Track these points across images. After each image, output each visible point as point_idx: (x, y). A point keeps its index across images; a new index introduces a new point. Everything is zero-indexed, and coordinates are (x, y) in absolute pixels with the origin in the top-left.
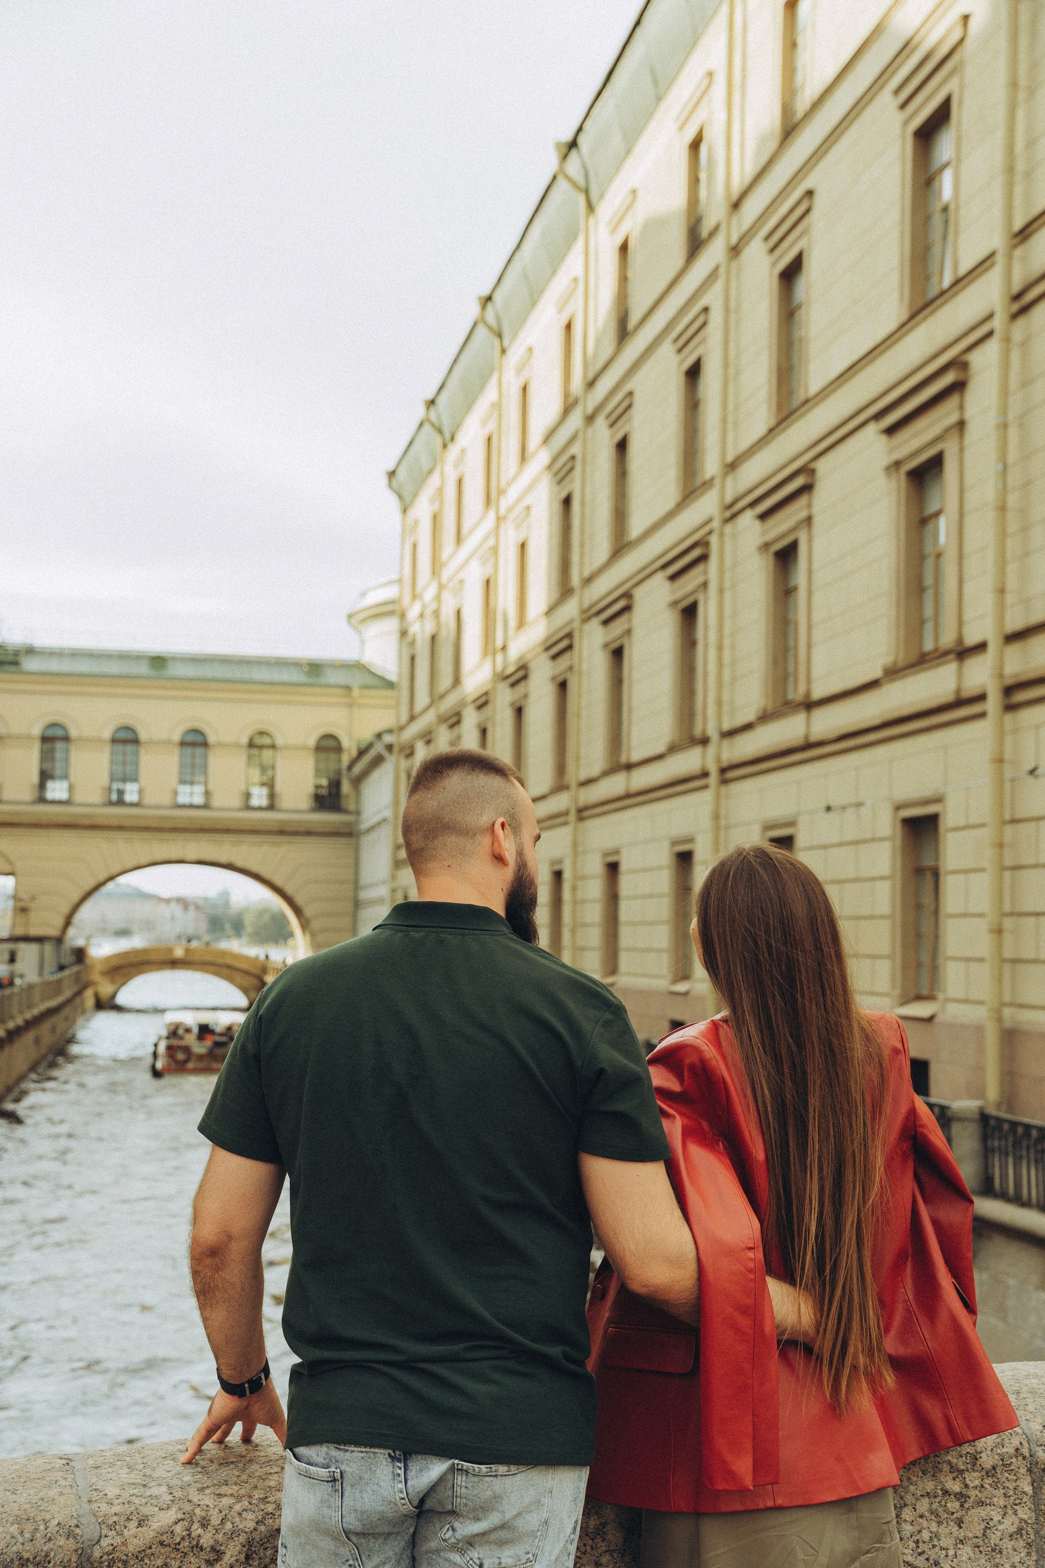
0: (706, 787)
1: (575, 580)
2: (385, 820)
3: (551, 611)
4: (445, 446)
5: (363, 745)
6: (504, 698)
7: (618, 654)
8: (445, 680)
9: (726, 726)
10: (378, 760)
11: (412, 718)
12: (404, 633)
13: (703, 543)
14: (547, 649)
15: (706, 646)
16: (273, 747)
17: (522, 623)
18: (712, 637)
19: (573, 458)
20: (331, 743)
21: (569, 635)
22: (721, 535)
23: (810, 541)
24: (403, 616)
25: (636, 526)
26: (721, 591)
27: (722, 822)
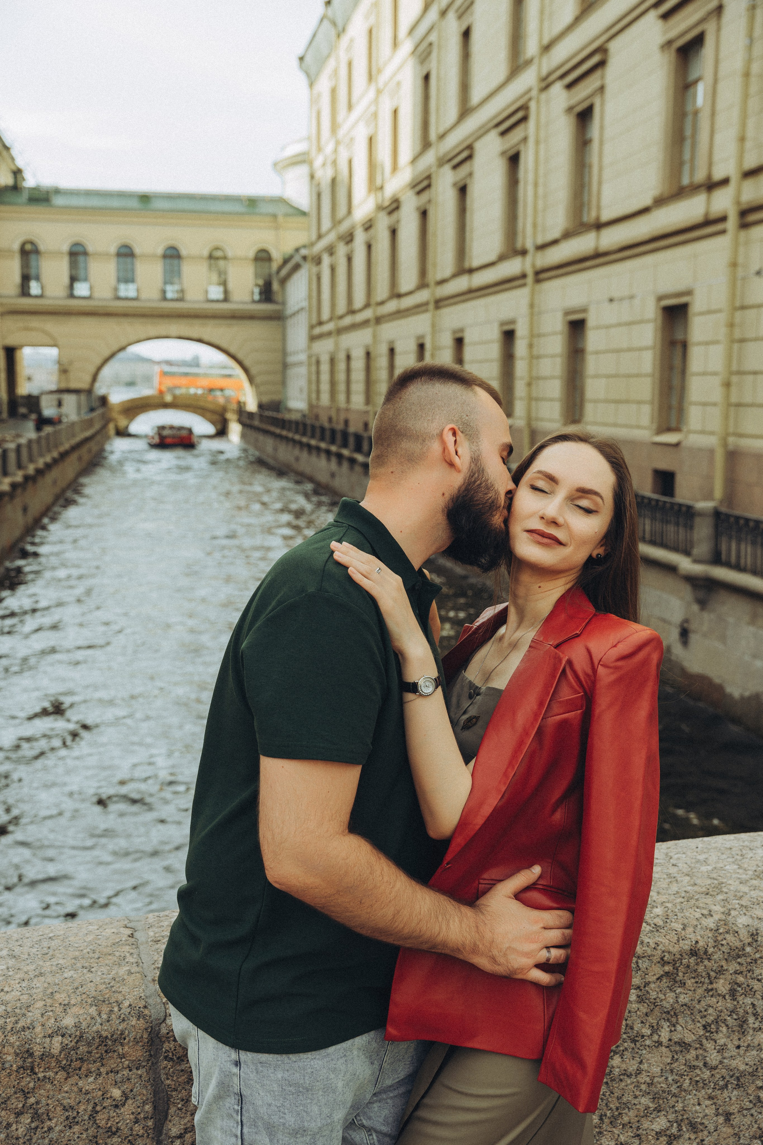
0: (524, 285)
1: (433, 136)
2: (302, 309)
3: (414, 161)
4: (339, 36)
5: (287, 256)
6: (383, 223)
7: (463, 190)
8: (342, 211)
9: (540, 241)
10: (297, 267)
11: (320, 237)
12: (312, 177)
13: (525, 107)
14: (414, 187)
15: (526, 183)
16: (225, 258)
17: (395, 168)
18: (531, 177)
19: (431, 44)
20: (264, 255)
21: (429, 177)
22: (538, 102)
23: (602, 104)
24: (311, 163)
25: (476, 95)
26: (537, 142)
27: (536, 309)
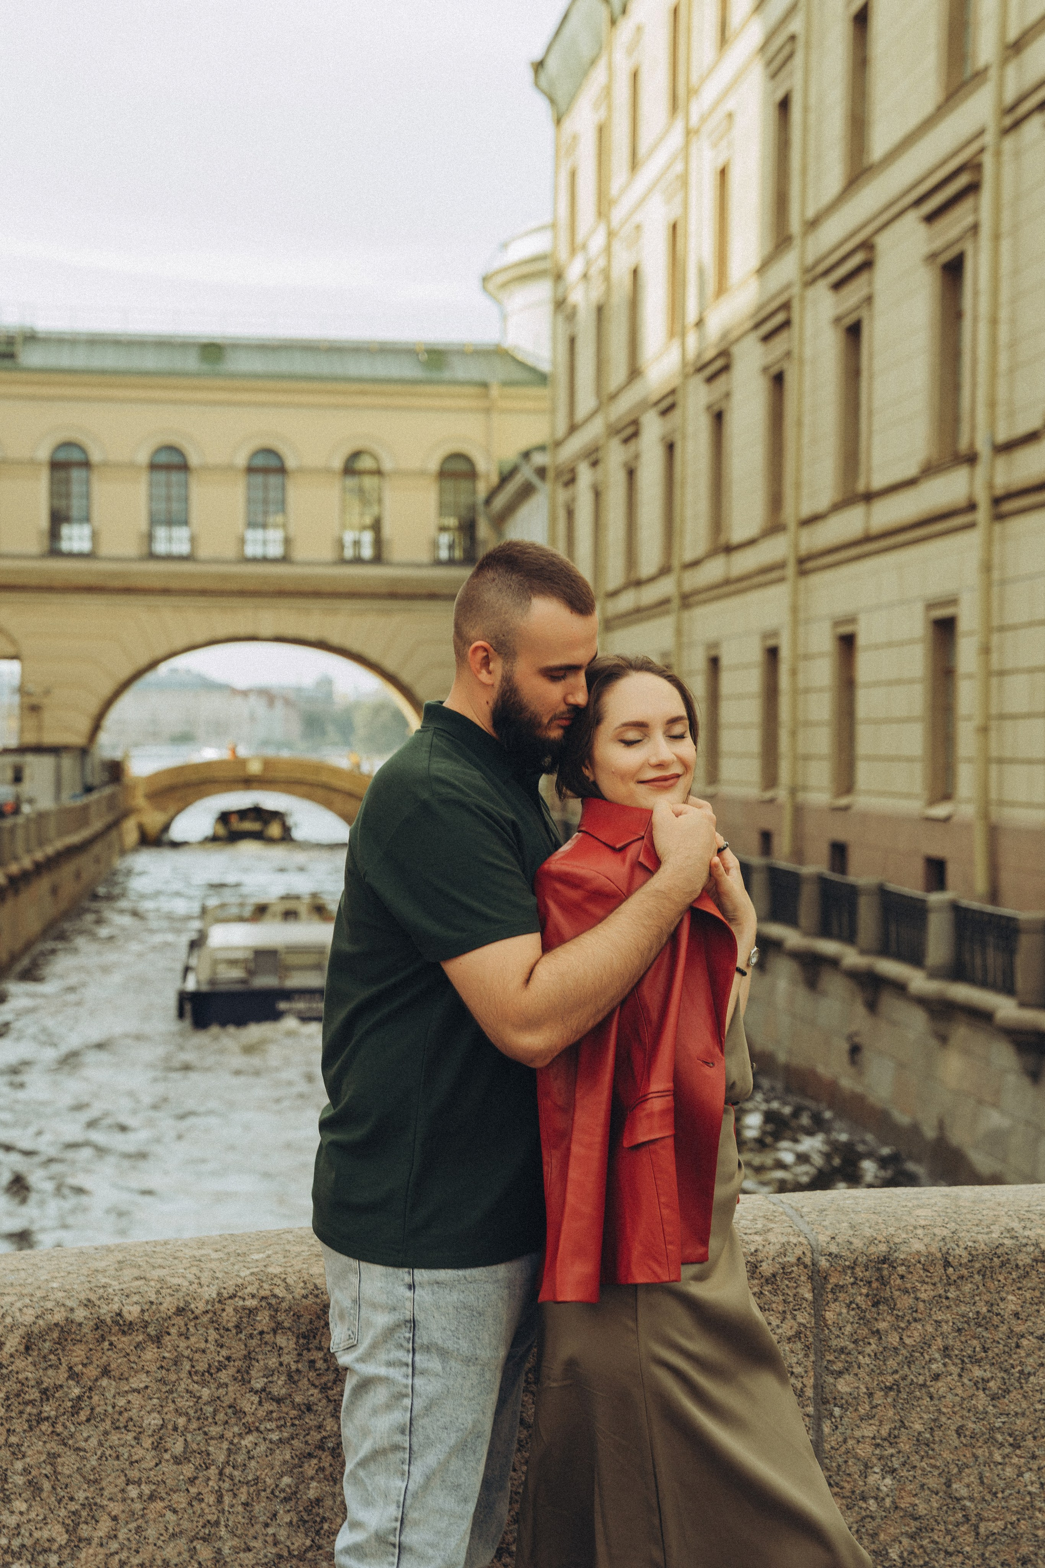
0: (972, 525)
1: (795, 226)
3: (762, 269)
4: (614, 21)
5: (507, 468)
6: (698, 398)
7: (853, 332)
8: (618, 373)
9: (1002, 437)
10: (527, 491)
11: (573, 428)
12: (560, 303)
13: (973, 165)
14: (757, 326)
15: (975, 319)
16: (378, 472)
17: (723, 288)
18: (984, 305)
19: (792, 39)
20: (461, 466)
21: (786, 306)
22: (998, 154)
24: (559, 277)
25: (880, 141)
26: (996, 237)
27: (996, 575)
